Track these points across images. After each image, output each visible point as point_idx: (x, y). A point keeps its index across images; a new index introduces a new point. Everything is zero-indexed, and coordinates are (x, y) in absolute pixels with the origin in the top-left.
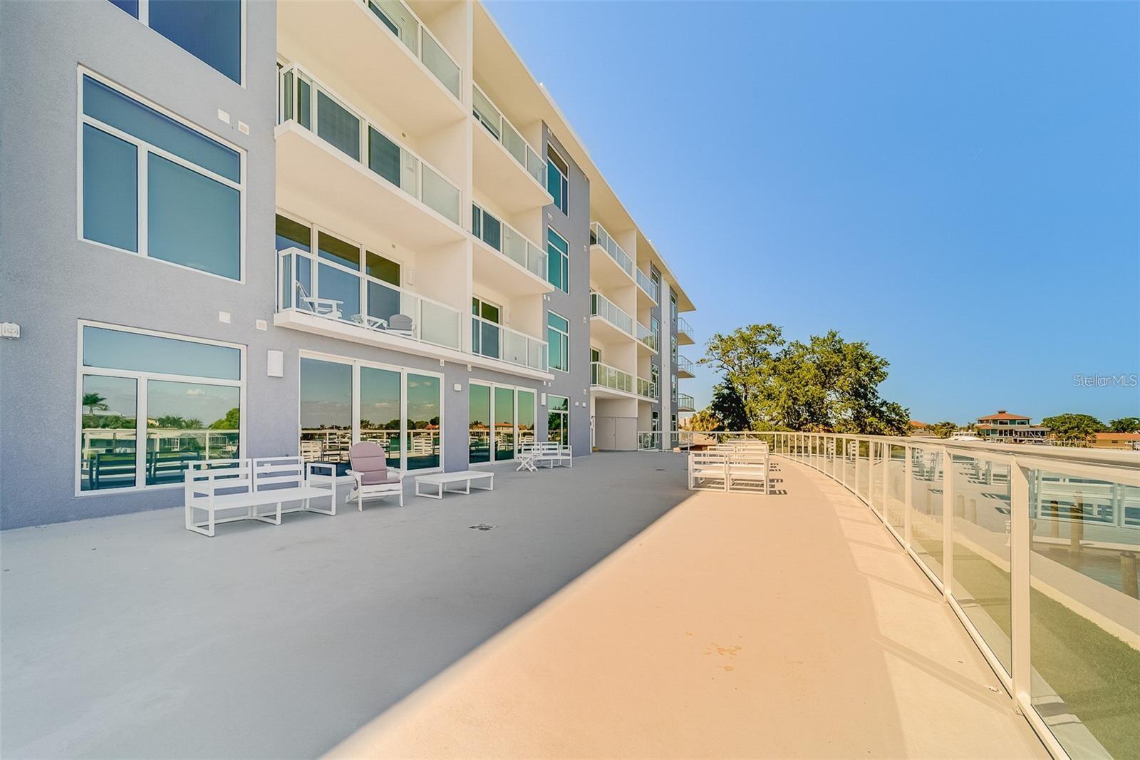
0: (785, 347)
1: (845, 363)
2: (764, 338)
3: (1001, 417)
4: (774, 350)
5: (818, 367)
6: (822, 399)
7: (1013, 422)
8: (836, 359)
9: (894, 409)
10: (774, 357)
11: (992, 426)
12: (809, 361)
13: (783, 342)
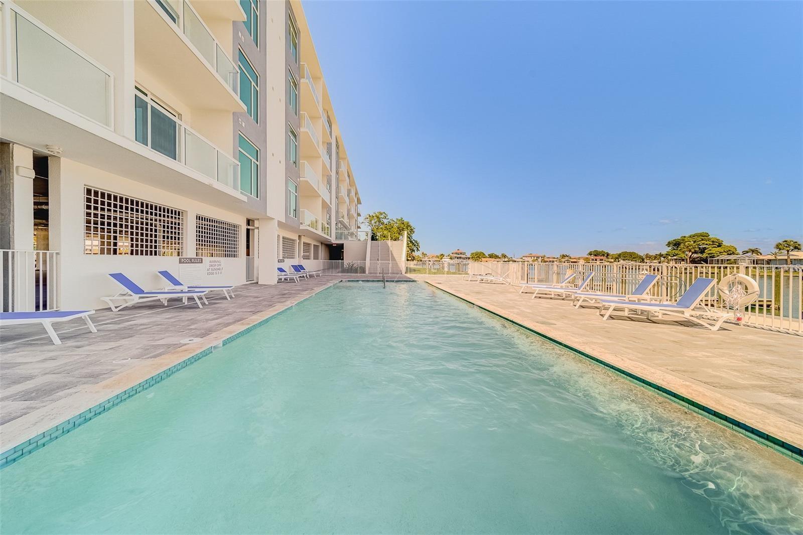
0: (389, 220)
1: (405, 227)
2: (382, 216)
3: (458, 252)
4: (386, 221)
5: (398, 228)
6: (399, 238)
7: (461, 253)
8: (402, 226)
9: (416, 242)
10: (385, 223)
11: (455, 255)
12: (395, 226)
13: (388, 219)
